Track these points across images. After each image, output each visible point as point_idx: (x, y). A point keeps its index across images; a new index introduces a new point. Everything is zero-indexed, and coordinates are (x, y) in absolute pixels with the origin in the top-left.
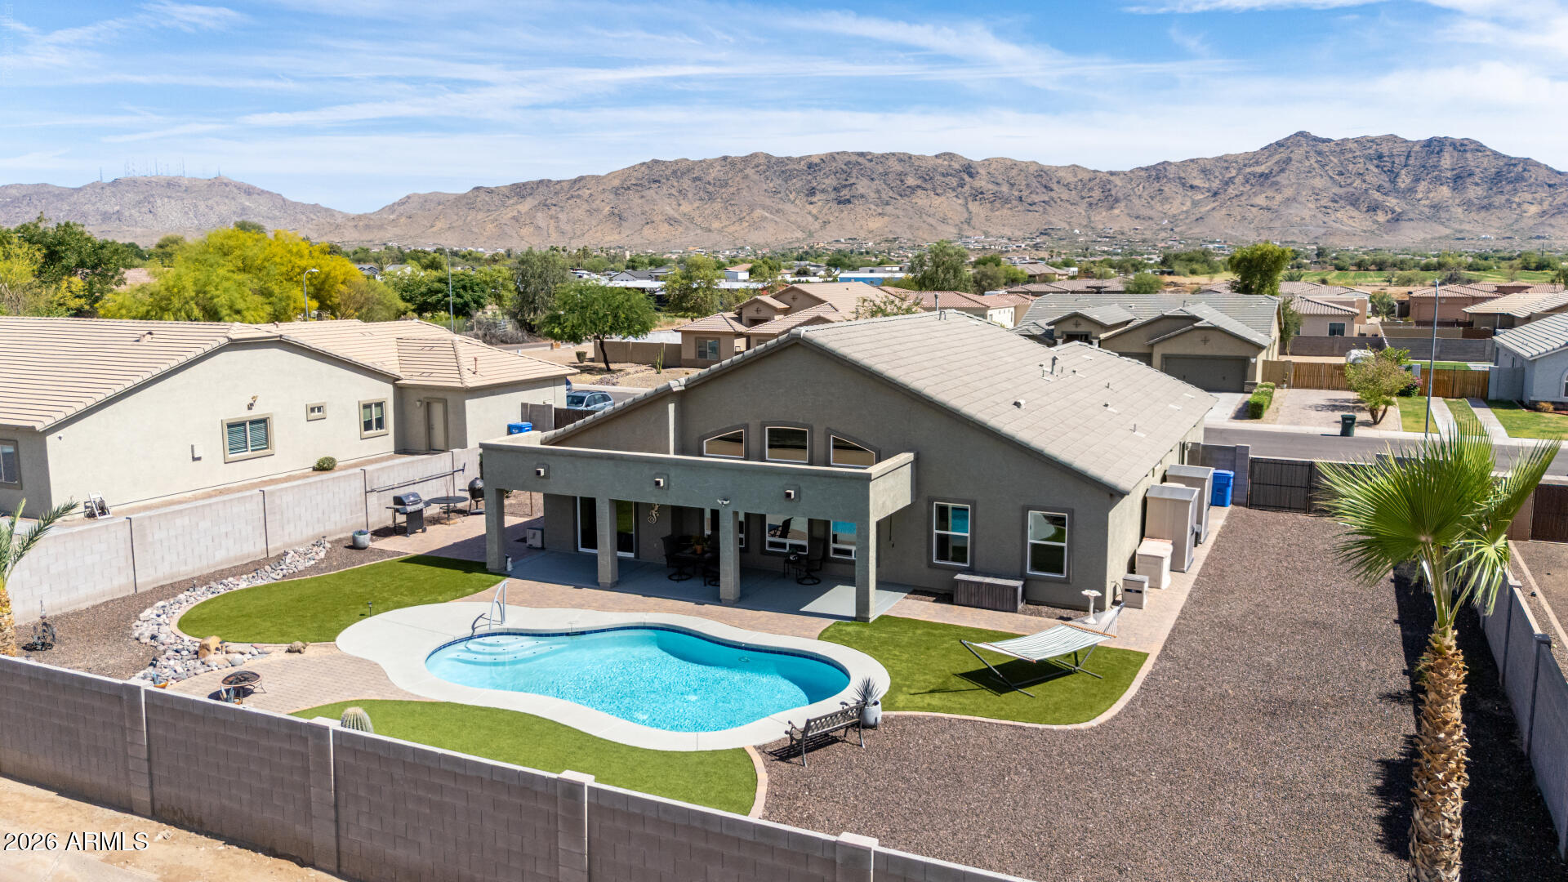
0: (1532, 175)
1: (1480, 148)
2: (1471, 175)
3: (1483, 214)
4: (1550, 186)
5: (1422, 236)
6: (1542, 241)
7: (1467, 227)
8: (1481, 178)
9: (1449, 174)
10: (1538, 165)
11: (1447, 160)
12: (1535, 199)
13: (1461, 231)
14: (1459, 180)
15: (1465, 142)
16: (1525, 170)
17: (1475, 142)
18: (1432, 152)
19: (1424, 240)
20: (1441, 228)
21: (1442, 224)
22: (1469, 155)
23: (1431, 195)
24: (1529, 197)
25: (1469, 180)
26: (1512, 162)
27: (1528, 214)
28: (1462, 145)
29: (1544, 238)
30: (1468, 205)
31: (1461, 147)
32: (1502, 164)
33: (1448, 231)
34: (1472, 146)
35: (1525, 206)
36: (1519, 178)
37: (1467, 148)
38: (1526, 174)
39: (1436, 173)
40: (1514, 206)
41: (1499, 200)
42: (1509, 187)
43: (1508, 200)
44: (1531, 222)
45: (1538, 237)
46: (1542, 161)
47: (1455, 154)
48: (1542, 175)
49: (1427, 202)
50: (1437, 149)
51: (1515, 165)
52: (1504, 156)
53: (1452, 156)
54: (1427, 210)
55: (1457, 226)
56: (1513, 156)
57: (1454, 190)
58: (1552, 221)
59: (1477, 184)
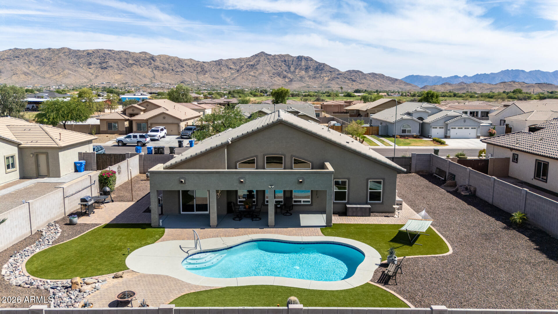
0: (326, 68)
1: (312, 60)
2: (310, 68)
3: (314, 80)
4: (330, 72)
5: (298, 86)
6: (329, 88)
7: (310, 84)
8: (313, 69)
9: (304, 67)
10: (327, 65)
11: (303, 63)
12: (327, 75)
13: (308, 85)
14: (307, 69)
15: (308, 58)
16: (324, 67)
17: (310, 58)
18: (299, 60)
19: (299, 87)
20: (303, 84)
21: (303, 82)
22: (309, 62)
23: (300, 74)
24: (325, 75)
25: (310, 69)
26: (320, 64)
27: (325, 80)
28: (307, 58)
29: (330, 87)
30: (309, 77)
31: (307, 59)
32: (317, 65)
33: (305, 85)
34: (310, 59)
35: (324, 78)
36: (322, 69)
37: (308, 59)
38: (324, 68)
39: (301, 67)
40: (322, 77)
41: (318, 75)
42: (320, 72)
43: (320, 76)
44: (326, 82)
45: (328, 87)
46: (328, 65)
47: (305, 61)
48: (328, 69)
49: (299, 76)
50: (300, 59)
51: (321, 65)
52: (318, 62)
53: (305, 62)
54: (299, 78)
55: (307, 83)
56: (320, 62)
57: (306, 72)
58: (331, 82)
59: (312, 71)
